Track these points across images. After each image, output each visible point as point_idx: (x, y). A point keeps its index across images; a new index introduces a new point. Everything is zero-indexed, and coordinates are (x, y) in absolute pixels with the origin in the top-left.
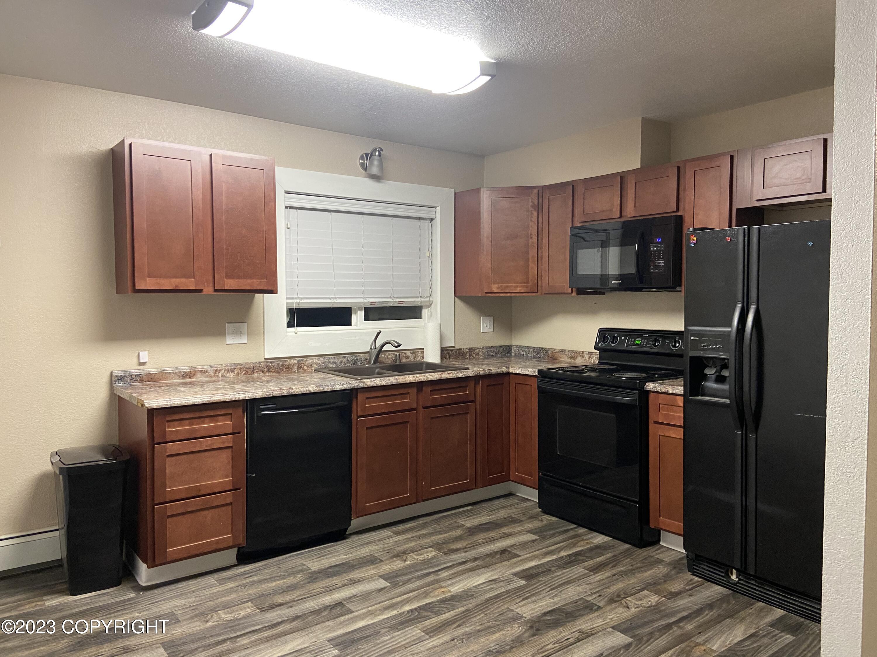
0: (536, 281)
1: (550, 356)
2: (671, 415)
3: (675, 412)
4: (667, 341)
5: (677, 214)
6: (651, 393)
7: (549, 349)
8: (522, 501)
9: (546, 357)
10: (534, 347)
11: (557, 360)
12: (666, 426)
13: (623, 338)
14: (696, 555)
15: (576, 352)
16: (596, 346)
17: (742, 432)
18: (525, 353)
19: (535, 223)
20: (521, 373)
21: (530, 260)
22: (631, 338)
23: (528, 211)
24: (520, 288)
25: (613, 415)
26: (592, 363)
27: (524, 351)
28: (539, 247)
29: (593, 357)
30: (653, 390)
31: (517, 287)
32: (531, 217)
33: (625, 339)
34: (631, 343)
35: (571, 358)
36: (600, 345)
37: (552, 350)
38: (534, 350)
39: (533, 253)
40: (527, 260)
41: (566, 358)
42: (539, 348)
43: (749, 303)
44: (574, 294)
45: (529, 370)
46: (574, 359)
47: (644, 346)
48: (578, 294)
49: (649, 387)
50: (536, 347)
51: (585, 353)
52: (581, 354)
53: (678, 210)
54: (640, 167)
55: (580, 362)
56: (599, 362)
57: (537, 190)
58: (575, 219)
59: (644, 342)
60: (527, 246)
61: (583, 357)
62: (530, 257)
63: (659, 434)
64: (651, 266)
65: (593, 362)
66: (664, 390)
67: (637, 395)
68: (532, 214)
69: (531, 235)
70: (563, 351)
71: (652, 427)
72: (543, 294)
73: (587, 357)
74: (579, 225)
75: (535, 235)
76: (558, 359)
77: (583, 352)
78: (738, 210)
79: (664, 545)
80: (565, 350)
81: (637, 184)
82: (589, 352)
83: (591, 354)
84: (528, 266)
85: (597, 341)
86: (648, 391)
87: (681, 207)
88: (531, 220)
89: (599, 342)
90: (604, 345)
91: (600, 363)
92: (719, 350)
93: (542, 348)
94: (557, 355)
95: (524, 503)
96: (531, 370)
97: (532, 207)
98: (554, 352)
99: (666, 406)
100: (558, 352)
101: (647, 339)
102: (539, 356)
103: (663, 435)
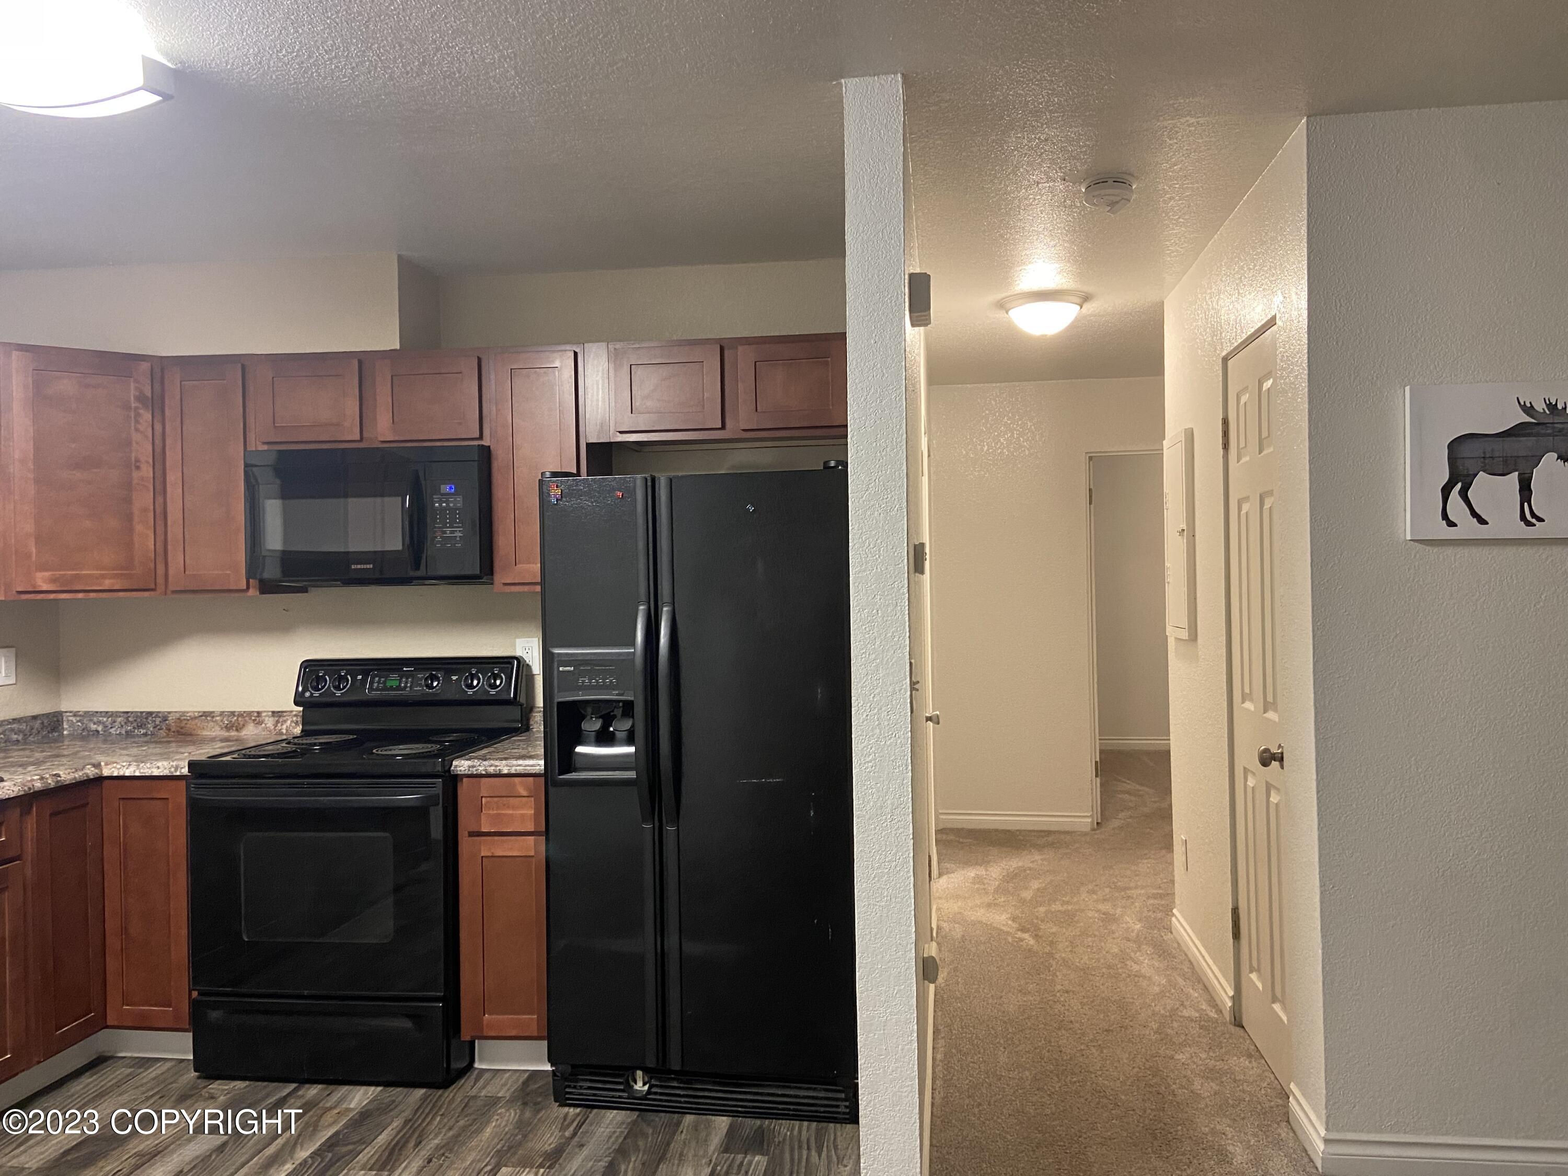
0: (152, 565)
1: (173, 729)
2: (505, 815)
3: (514, 808)
4: (454, 678)
5: (480, 443)
6: (465, 780)
7: (169, 713)
8: (140, 1067)
9: (163, 733)
10: (127, 712)
11: (191, 735)
12: (496, 838)
13: (360, 677)
14: (573, 1066)
15: (241, 715)
16: (297, 699)
17: (654, 824)
18: (100, 728)
19: (146, 437)
20: (137, 774)
21: (136, 519)
22: (376, 676)
23: (127, 407)
24: (111, 581)
25: (387, 834)
26: (282, 734)
27: (99, 722)
28: (160, 487)
29: (285, 721)
30: (470, 773)
31: (103, 577)
32: (137, 422)
33: (364, 681)
34: (378, 686)
35: (228, 728)
36: (307, 694)
37: (178, 715)
38: (127, 718)
39: (143, 500)
40: (129, 518)
41: (217, 728)
42: (142, 713)
43: (660, 603)
44: (253, 592)
45: (160, 764)
46: (237, 730)
47: (408, 689)
48: (263, 592)
49: (462, 769)
50: (132, 712)
51: (264, 714)
52: (257, 717)
53: (481, 437)
54: (398, 347)
55: (252, 734)
56: (302, 731)
57: (149, 364)
58: (251, 437)
59: (406, 683)
60: (128, 485)
61: (260, 723)
62: (136, 512)
63: (483, 854)
64: (436, 537)
65: (284, 731)
66: (491, 770)
67: (440, 786)
68: (138, 415)
69: (137, 461)
70: (206, 714)
71: (465, 845)
72: (169, 592)
73: (270, 722)
74: (260, 449)
75: (148, 462)
76: (194, 732)
77: (259, 713)
78: (588, 445)
79: (484, 1067)
80: (213, 712)
81: (394, 378)
82: (273, 712)
83: (280, 717)
84: (131, 530)
85: (300, 689)
86: (457, 775)
87: (486, 432)
88: (137, 430)
89: (304, 691)
90: (316, 694)
91: (305, 733)
92: (611, 687)
93: (150, 713)
94: (192, 724)
95: (147, 1069)
96: (165, 763)
97: (138, 399)
98: (182, 718)
99: (496, 799)
100: (195, 718)
101: (413, 677)
102: (143, 731)
103: (490, 854)
